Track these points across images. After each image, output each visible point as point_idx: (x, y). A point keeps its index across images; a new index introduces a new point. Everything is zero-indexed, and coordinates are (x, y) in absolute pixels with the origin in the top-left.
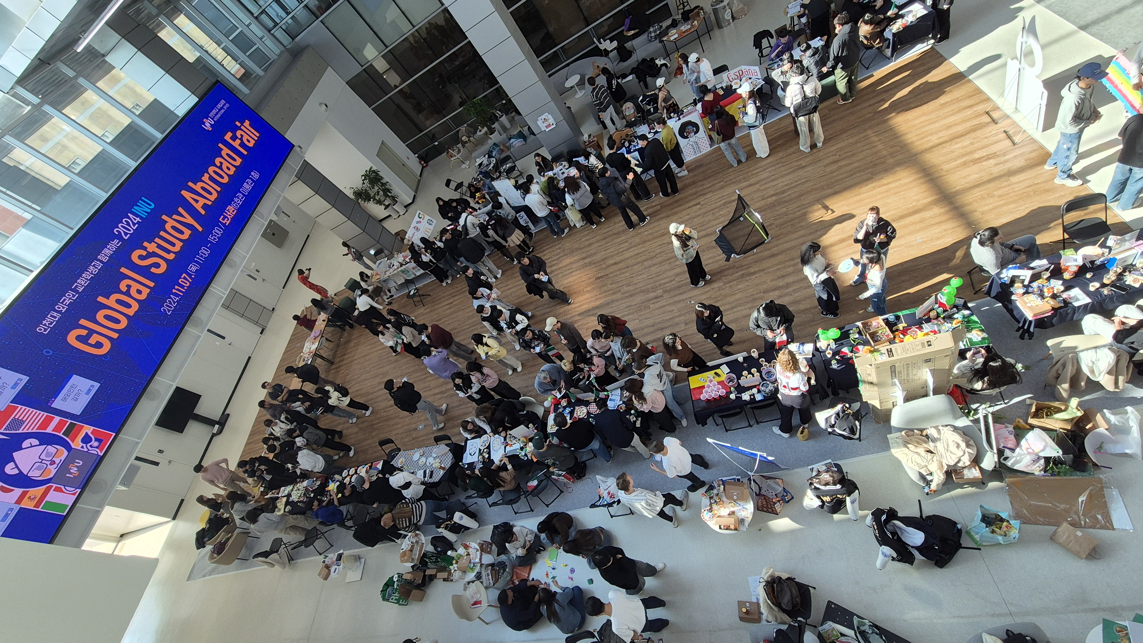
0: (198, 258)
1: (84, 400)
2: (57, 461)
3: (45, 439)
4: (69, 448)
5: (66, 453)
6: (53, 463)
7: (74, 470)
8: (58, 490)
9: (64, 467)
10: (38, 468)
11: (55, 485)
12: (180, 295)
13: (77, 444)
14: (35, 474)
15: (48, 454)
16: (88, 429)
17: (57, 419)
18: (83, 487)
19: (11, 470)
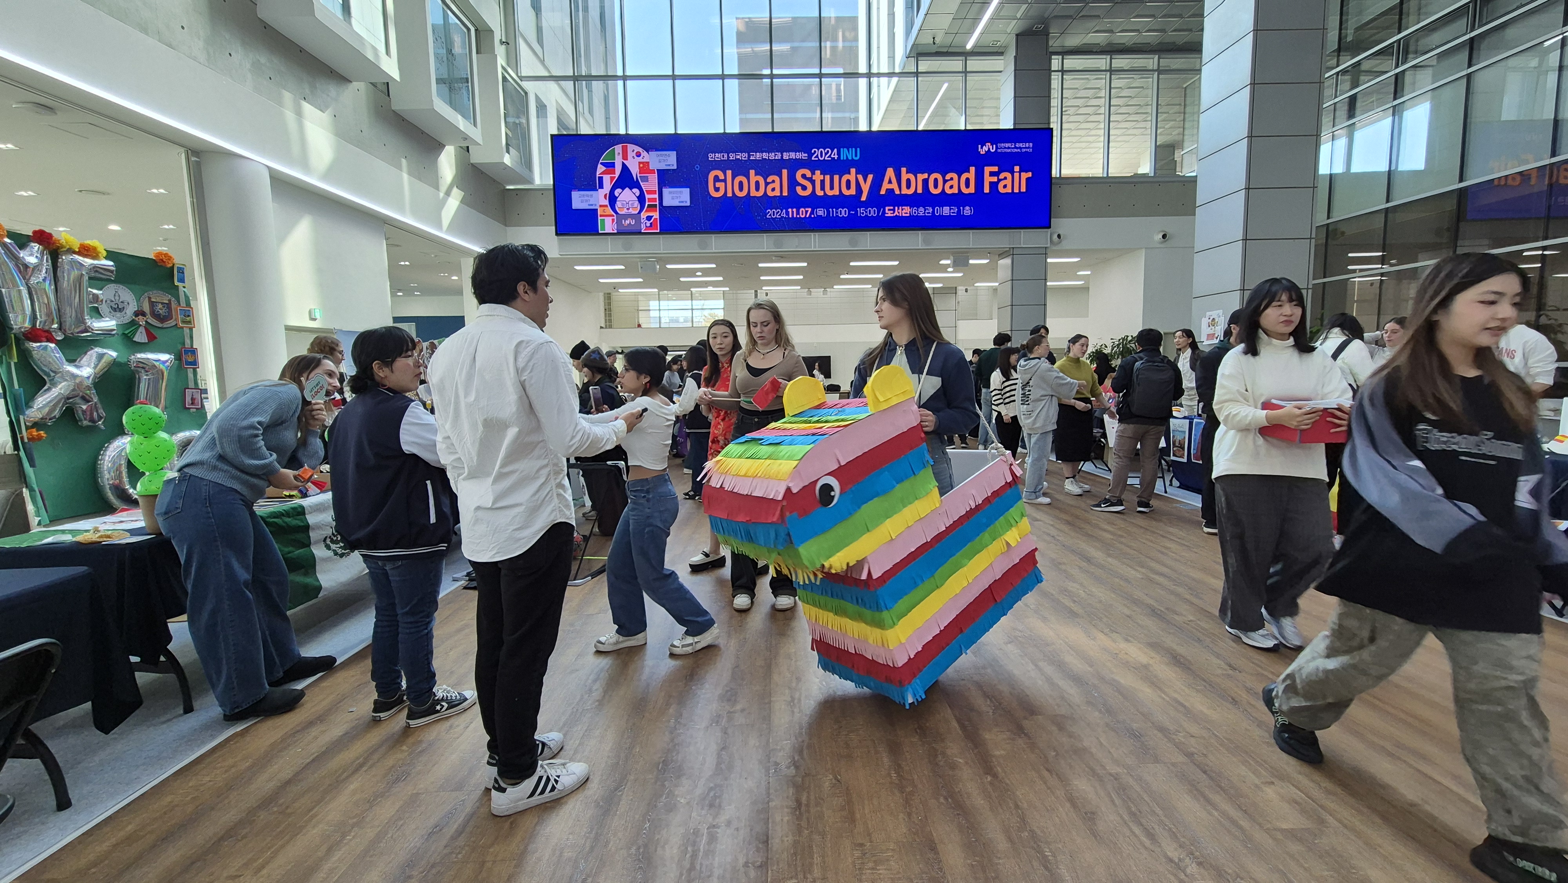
0: (833, 211)
1: (676, 203)
2: (631, 210)
3: (641, 199)
4: (640, 212)
5: (637, 212)
6: (628, 209)
7: (628, 222)
8: (613, 220)
9: (626, 216)
10: (623, 204)
11: (615, 218)
12: (788, 215)
13: (644, 215)
14: (618, 204)
15: (632, 204)
16: (656, 215)
17: (656, 196)
18: (619, 233)
19: (617, 192)
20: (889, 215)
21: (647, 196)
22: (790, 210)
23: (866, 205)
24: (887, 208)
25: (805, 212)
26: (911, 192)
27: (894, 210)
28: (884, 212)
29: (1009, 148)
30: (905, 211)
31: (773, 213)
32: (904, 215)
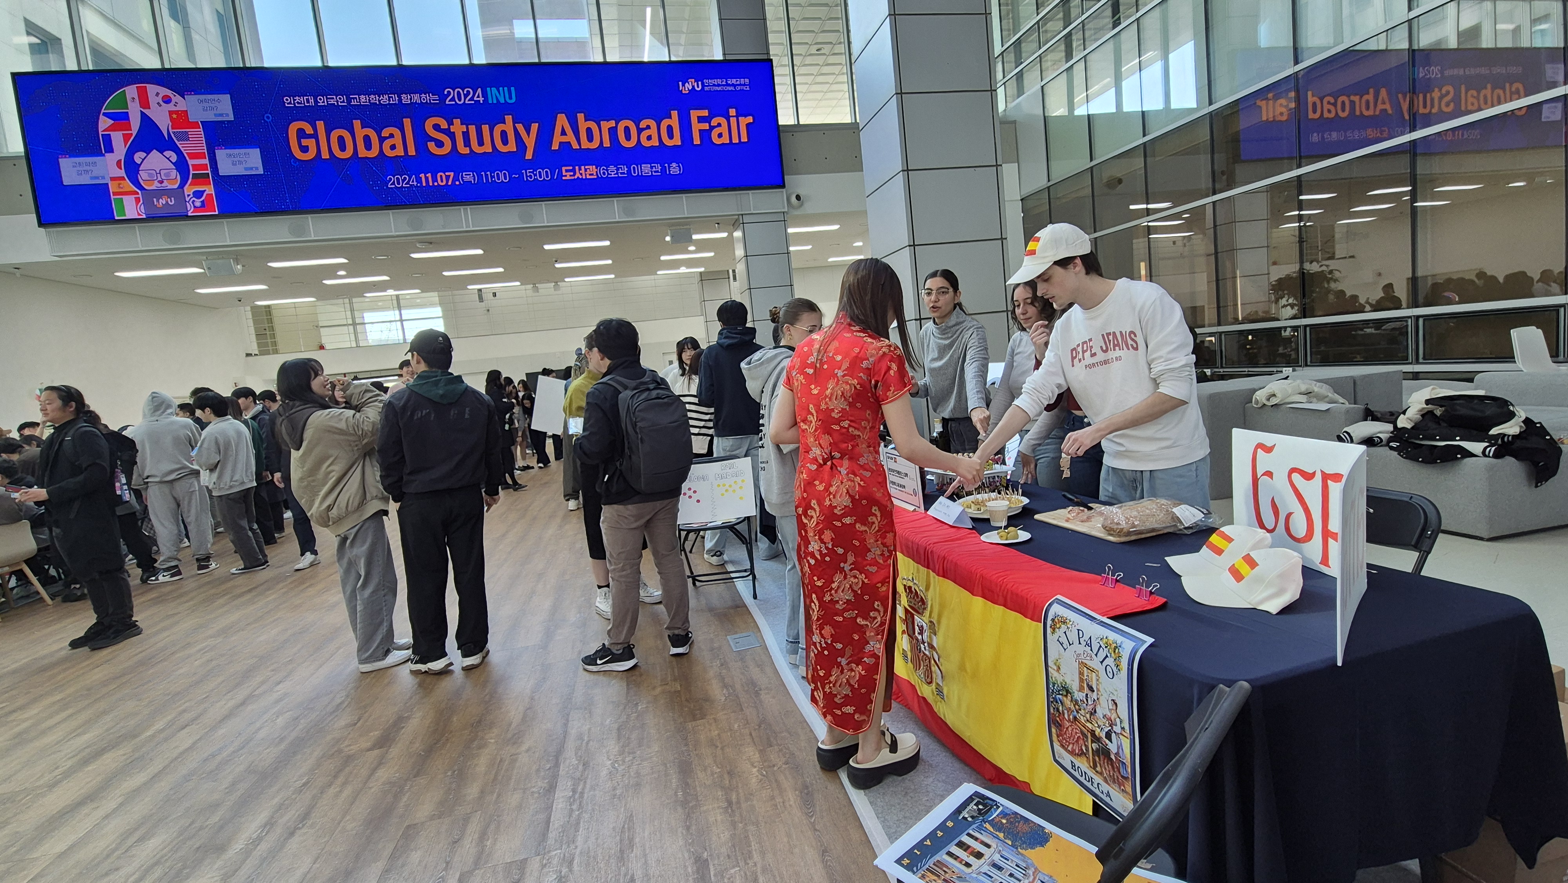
0: (486, 175)
2: (165, 183)
3: (181, 166)
4: (182, 186)
5: (176, 186)
6: (161, 182)
7: (162, 201)
8: (137, 200)
9: (161, 193)
10: (150, 175)
11: (140, 196)
12: (422, 183)
13: (189, 190)
14: (143, 176)
15: (167, 175)
16: (210, 190)
18: (152, 218)
19: (138, 157)
20: (568, 178)
21: (191, 162)
22: (422, 175)
23: (533, 164)
24: (564, 169)
25: (443, 179)
26: (595, 145)
27: (574, 171)
28: (560, 174)
29: (719, 85)
30: (590, 172)
31: (395, 182)
32: (588, 177)
